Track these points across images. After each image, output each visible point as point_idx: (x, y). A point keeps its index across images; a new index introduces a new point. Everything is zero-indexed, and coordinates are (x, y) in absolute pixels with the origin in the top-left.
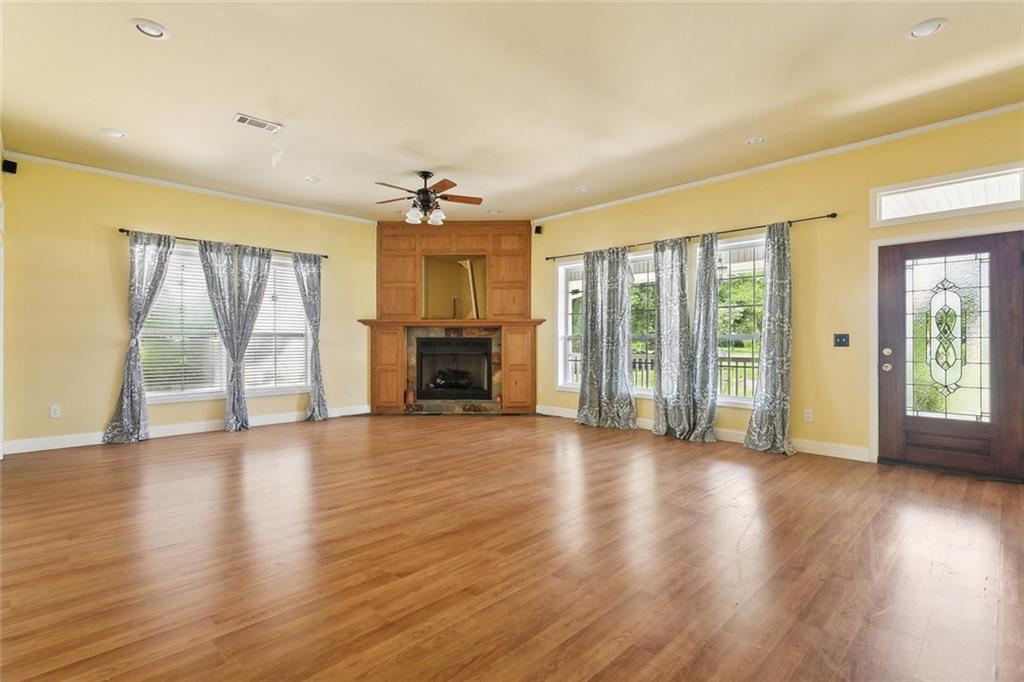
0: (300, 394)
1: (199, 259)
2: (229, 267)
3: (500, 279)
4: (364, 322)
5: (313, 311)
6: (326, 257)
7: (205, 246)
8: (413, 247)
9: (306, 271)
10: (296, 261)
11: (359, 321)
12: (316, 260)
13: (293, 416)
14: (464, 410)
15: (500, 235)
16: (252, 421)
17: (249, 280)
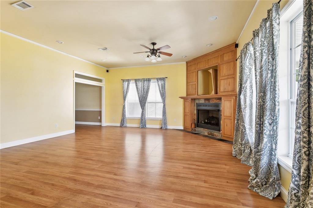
0: (160, 120)
1: (135, 84)
2: (141, 85)
3: (224, 75)
4: (181, 98)
5: (163, 95)
6: (167, 78)
7: (136, 81)
8: (195, 68)
9: (160, 83)
10: (158, 80)
11: (179, 97)
12: (163, 79)
13: (158, 126)
14: (208, 134)
15: (224, 54)
16: (148, 126)
17: (146, 88)
